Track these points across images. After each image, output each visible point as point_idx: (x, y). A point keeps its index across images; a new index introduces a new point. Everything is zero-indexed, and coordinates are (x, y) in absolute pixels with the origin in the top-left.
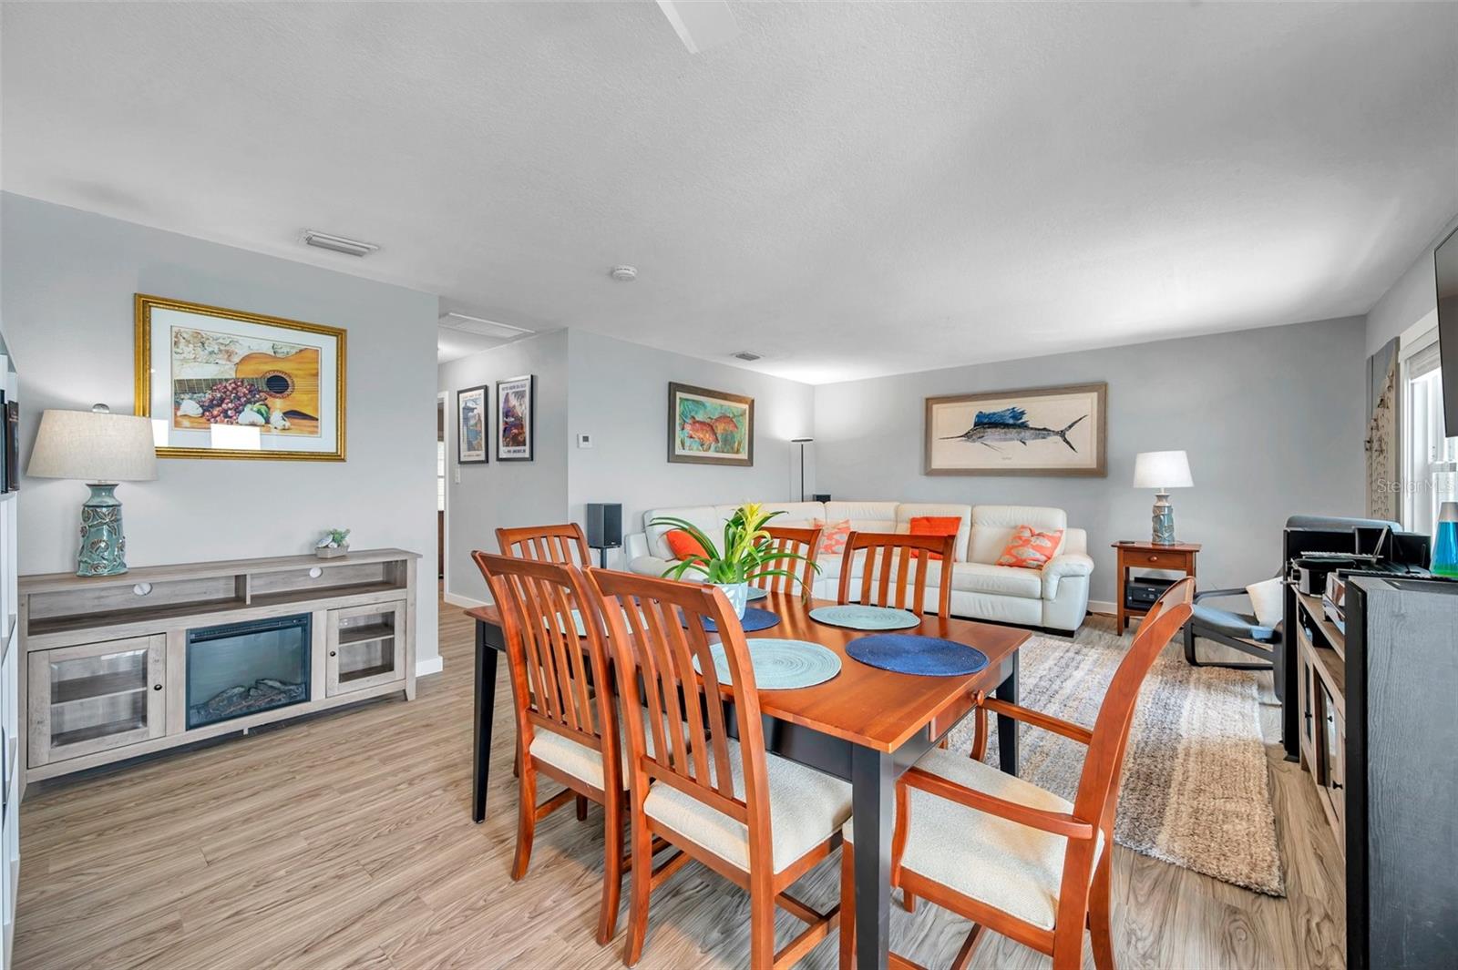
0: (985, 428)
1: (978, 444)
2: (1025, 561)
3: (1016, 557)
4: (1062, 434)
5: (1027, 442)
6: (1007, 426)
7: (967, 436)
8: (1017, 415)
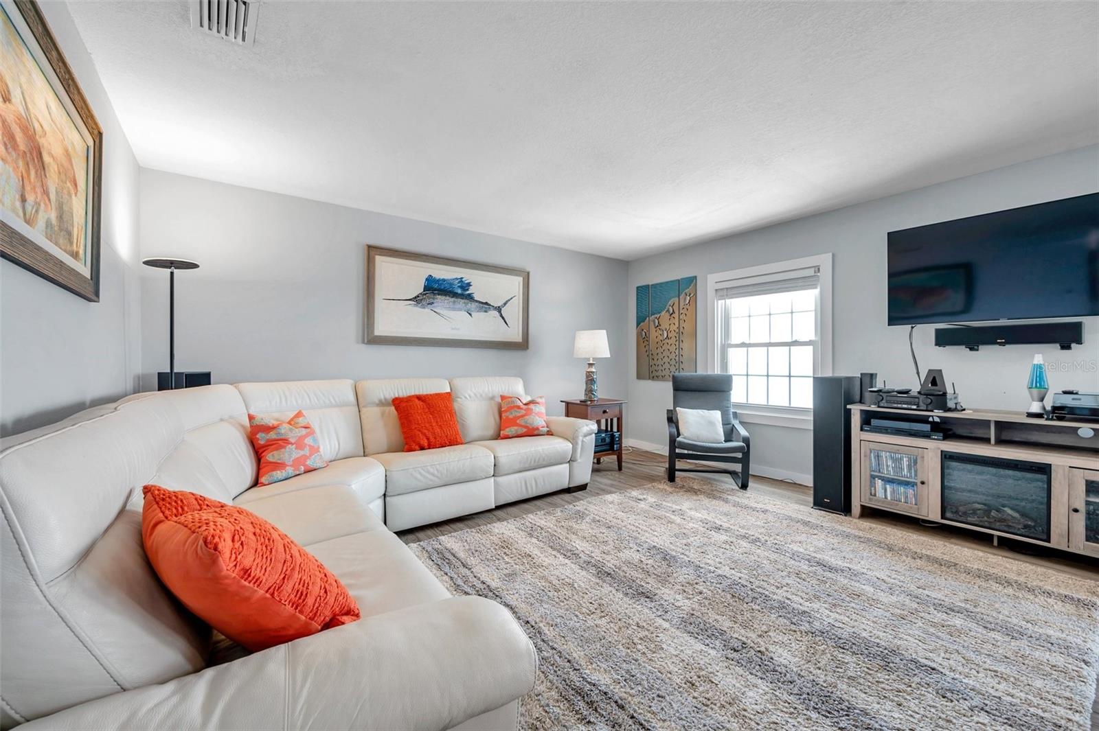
0: (434, 294)
7: (417, 300)
8: (465, 285)
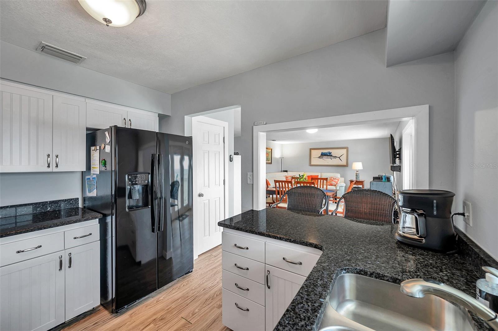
0: (323, 156)
1: (321, 159)
3: (330, 184)
4: (339, 158)
5: (332, 159)
6: (328, 155)
7: (319, 157)
8: (330, 153)
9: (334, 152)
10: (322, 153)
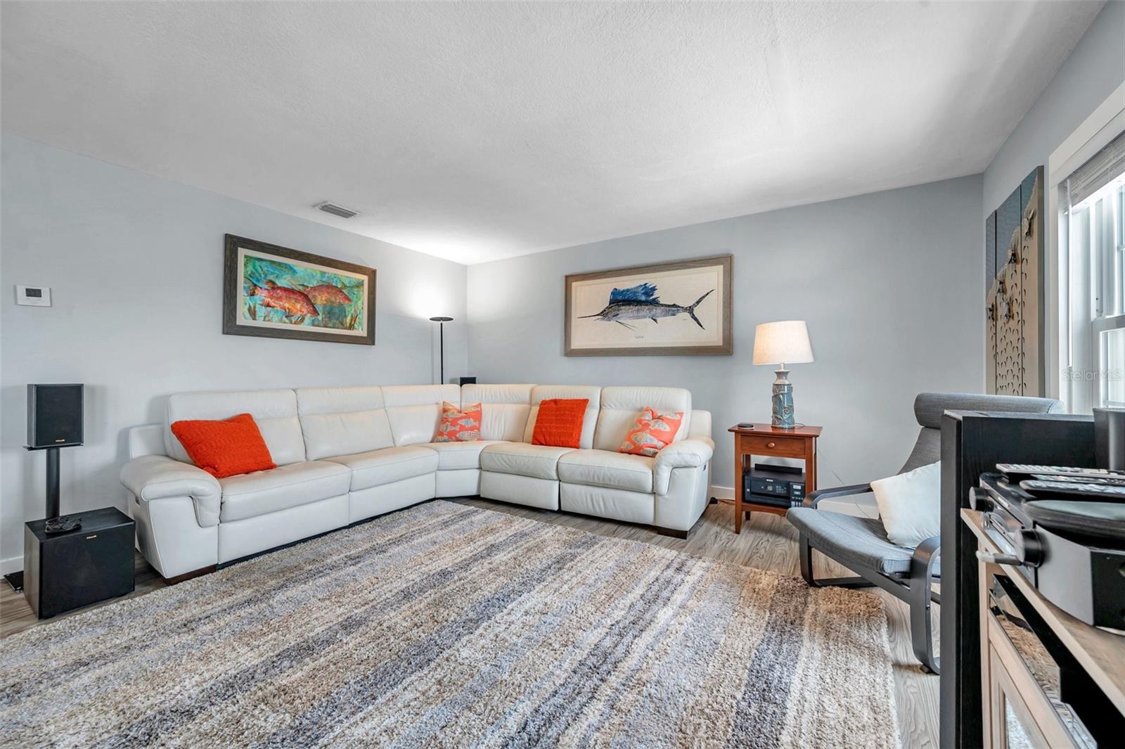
0: (619, 306)
1: (613, 322)
2: (641, 448)
3: (634, 443)
4: (690, 310)
5: (658, 319)
6: (639, 303)
7: (604, 314)
8: (649, 291)
9: (668, 287)
10: (615, 293)
